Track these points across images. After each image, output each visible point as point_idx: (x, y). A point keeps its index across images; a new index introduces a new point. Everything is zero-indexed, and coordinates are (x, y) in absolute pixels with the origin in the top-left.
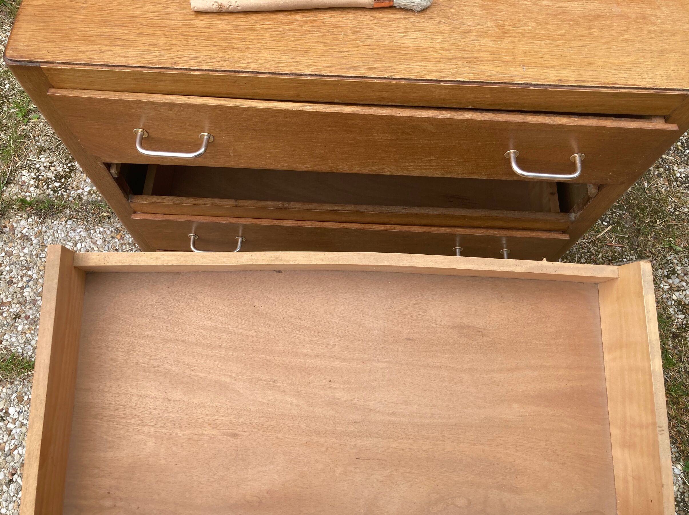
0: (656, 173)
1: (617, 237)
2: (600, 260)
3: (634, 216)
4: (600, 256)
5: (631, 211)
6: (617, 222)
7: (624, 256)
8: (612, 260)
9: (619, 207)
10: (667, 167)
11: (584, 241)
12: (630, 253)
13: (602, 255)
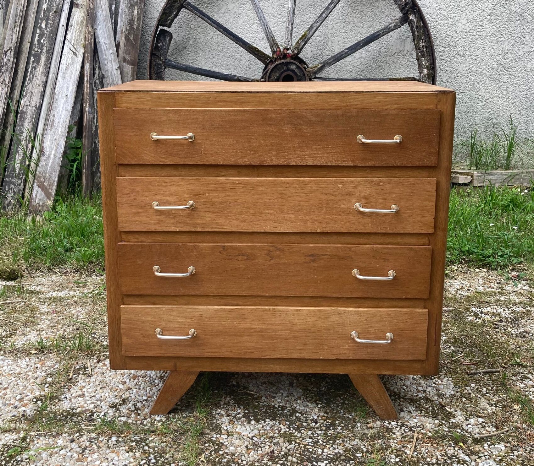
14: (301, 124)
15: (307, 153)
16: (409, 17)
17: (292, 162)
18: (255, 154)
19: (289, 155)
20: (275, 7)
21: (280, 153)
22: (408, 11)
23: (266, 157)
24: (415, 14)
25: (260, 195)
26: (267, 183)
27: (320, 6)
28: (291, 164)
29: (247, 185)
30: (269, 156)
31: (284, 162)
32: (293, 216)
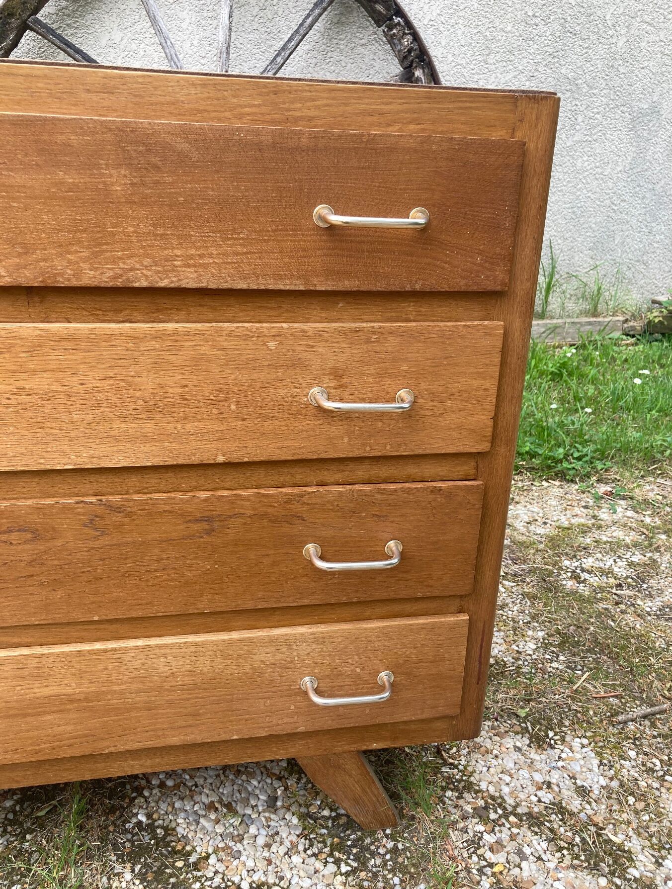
0: (618, 610)
1: (603, 685)
2: (594, 718)
3: (615, 658)
4: (591, 713)
5: (607, 652)
6: (595, 668)
7: (628, 709)
8: (612, 716)
9: (588, 651)
10: (629, 603)
11: (557, 697)
12: (636, 704)
13: (594, 711)
14: (156, 168)
15: (178, 253)
16: (414, 74)
17: (137, 279)
18: (26, 253)
19: (130, 257)
20: (195, 42)
21: (102, 252)
22: (412, 61)
23: (59, 264)
24: (423, 68)
25: (53, 371)
26: (70, 337)
27: (270, 47)
28: (137, 285)
29: (12, 346)
30: (70, 262)
31: (115, 278)
32: (149, 426)
